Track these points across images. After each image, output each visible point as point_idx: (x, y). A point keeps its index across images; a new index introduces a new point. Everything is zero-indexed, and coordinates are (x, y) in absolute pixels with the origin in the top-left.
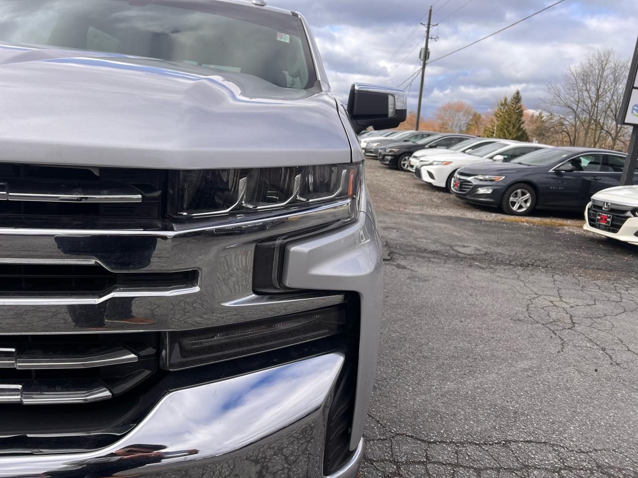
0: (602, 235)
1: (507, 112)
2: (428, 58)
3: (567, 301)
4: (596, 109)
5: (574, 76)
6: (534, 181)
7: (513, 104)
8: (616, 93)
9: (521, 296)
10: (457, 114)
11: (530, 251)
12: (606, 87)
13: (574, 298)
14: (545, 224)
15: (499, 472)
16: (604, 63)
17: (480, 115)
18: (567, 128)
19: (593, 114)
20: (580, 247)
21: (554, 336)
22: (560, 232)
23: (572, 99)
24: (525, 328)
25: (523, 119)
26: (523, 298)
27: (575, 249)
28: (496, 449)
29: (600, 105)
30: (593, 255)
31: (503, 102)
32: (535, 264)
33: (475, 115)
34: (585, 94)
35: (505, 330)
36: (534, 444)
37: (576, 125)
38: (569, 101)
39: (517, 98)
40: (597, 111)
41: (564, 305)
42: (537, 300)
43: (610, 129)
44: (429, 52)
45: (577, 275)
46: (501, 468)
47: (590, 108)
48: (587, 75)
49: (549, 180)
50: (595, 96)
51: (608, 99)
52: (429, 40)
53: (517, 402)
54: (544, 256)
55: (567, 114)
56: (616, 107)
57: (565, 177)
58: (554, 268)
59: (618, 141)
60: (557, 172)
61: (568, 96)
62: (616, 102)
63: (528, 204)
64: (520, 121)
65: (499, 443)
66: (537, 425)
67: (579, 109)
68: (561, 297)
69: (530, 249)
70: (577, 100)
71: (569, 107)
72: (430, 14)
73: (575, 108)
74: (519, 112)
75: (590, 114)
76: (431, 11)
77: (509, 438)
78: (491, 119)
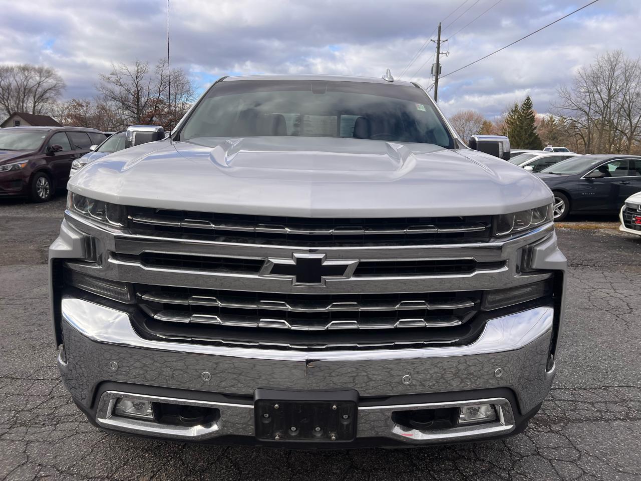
0: (636, 234)
1: (518, 117)
2: (440, 73)
3: (621, 292)
4: (609, 110)
5: (584, 79)
6: (567, 188)
7: (524, 110)
8: (628, 92)
9: (581, 291)
10: (468, 124)
11: (576, 254)
12: (618, 88)
13: (625, 289)
14: (582, 228)
15: (606, 404)
16: (614, 64)
17: (490, 123)
18: (580, 131)
19: (606, 115)
20: (620, 247)
21: (618, 319)
22: (597, 234)
23: (584, 101)
24: (593, 314)
25: (535, 124)
26: (583, 292)
27: (615, 249)
28: (600, 392)
29: (613, 105)
30: (632, 253)
31: (514, 109)
32: (584, 264)
33: (485, 123)
34: (597, 96)
35: (577, 316)
36: (626, 388)
37: (589, 127)
38: (581, 104)
39: (528, 104)
40: (610, 111)
41: (619, 295)
42: (595, 293)
43: (625, 129)
44: (441, 67)
45: (623, 271)
46: (607, 402)
47: (602, 109)
48: (598, 77)
49: (581, 187)
50: (607, 98)
51: (620, 100)
52: (440, 55)
53: (605, 363)
54: (589, 257)
55: (580, 116)
56: (629, 107)
57: (595, 183)
58: (601, 266)
59: (634, 140)
60: (588, 179)
61: (579, 99)
62: (629, 101)
63: (563, 211)
64: (532, 126)
65: (600, 388)
66: (624, 376)
67: (591, 111)
68: (614, 289)
69: (575, 251)
70: (589, 102)
71: (580, 109)
72: (439, 31)
73: (587, 110)
74: (531, 117)
75: (603, 115)
76: (440, 27)
77: (607, 385)
78: (502, 127)
